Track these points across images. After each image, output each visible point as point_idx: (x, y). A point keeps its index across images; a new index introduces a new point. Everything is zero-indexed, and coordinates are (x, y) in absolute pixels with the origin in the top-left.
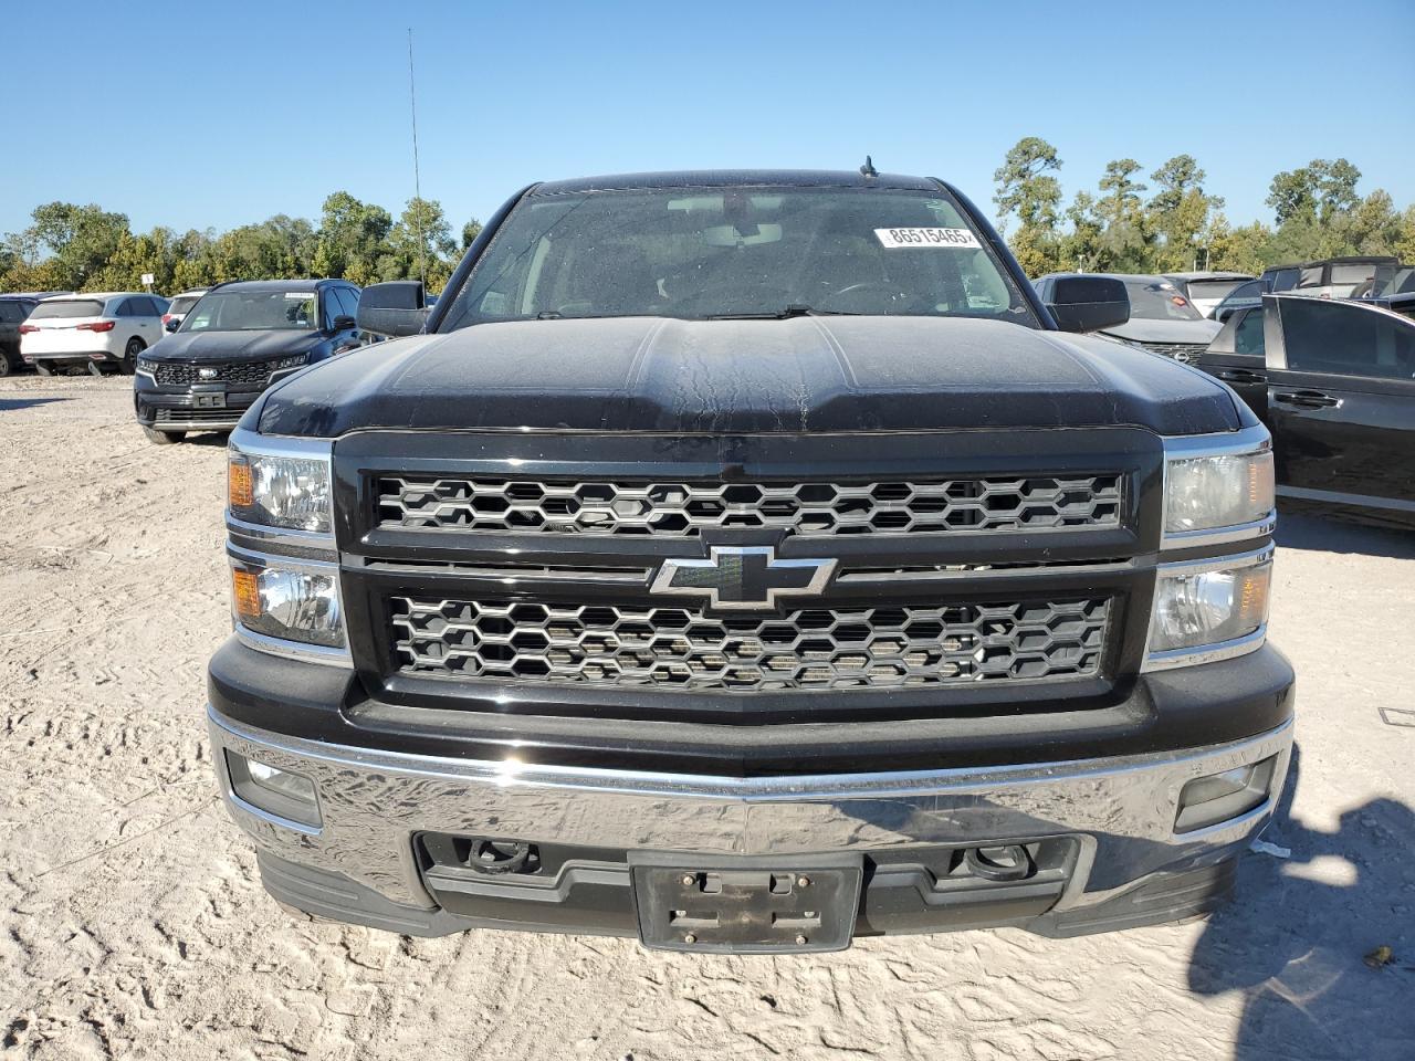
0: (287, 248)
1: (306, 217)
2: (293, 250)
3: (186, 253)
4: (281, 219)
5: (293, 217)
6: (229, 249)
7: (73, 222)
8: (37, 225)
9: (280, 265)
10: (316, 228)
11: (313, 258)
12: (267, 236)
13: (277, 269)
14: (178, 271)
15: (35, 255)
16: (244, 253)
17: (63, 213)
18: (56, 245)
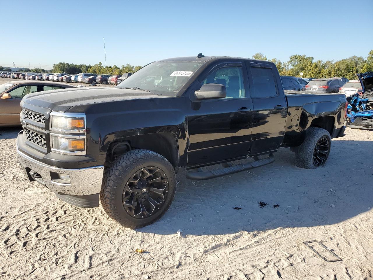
0: (354, 66)
1: (363, 57)
2: (356, 66)
3: (325, 67)
4: (354, 57)
5: (358, 56)
6: (337, 66)
7: (299, 59)
8: (290, 60)
9: (351, 70)
10: (365, 59)
11: (362, 69)
12: (349, 62)
13: (350, 71)
14: (321, 72)
15: (288, 68)
16: (341, 67)
17: (296, 57)
18: (293, 65)
